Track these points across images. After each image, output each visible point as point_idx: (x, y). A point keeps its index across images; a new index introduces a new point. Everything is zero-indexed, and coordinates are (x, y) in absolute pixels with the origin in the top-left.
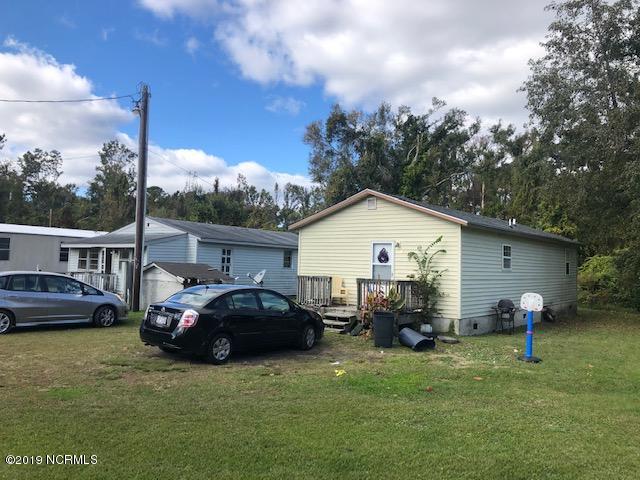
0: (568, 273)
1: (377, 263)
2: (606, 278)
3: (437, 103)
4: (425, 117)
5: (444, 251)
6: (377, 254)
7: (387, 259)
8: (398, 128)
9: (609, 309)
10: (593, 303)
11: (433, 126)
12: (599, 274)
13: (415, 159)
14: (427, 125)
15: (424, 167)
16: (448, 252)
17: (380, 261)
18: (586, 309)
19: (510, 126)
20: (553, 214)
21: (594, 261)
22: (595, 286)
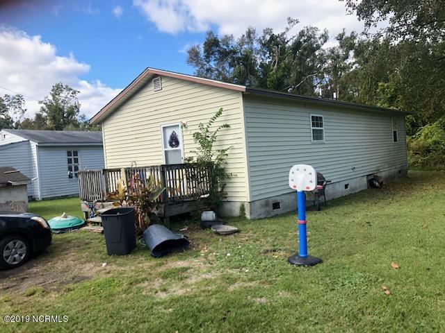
0: (395, 140)
1: (169, 148)
2: (436, 143)
3: (292, 22)
4: (283, 34)
5: (227, 126)
6: (168, 138)
7: (177, 143)
8: (264, 45)
9: (440, 169)
10: (424, 164)
11: (291, 41)
12: (430, 141)
13: (275, 67)
14: (286, 41)
15: (284, 72)
16: (232, 127)
17: (172, 145)
18: (418, 171)
19: (353, 32)
20: (389, 96)
21: (426, 129)
22: (427, 150)
